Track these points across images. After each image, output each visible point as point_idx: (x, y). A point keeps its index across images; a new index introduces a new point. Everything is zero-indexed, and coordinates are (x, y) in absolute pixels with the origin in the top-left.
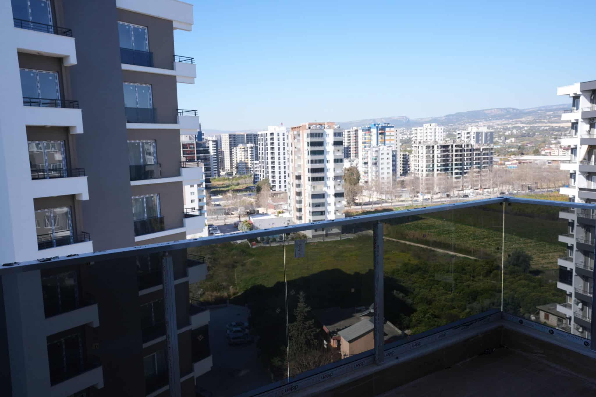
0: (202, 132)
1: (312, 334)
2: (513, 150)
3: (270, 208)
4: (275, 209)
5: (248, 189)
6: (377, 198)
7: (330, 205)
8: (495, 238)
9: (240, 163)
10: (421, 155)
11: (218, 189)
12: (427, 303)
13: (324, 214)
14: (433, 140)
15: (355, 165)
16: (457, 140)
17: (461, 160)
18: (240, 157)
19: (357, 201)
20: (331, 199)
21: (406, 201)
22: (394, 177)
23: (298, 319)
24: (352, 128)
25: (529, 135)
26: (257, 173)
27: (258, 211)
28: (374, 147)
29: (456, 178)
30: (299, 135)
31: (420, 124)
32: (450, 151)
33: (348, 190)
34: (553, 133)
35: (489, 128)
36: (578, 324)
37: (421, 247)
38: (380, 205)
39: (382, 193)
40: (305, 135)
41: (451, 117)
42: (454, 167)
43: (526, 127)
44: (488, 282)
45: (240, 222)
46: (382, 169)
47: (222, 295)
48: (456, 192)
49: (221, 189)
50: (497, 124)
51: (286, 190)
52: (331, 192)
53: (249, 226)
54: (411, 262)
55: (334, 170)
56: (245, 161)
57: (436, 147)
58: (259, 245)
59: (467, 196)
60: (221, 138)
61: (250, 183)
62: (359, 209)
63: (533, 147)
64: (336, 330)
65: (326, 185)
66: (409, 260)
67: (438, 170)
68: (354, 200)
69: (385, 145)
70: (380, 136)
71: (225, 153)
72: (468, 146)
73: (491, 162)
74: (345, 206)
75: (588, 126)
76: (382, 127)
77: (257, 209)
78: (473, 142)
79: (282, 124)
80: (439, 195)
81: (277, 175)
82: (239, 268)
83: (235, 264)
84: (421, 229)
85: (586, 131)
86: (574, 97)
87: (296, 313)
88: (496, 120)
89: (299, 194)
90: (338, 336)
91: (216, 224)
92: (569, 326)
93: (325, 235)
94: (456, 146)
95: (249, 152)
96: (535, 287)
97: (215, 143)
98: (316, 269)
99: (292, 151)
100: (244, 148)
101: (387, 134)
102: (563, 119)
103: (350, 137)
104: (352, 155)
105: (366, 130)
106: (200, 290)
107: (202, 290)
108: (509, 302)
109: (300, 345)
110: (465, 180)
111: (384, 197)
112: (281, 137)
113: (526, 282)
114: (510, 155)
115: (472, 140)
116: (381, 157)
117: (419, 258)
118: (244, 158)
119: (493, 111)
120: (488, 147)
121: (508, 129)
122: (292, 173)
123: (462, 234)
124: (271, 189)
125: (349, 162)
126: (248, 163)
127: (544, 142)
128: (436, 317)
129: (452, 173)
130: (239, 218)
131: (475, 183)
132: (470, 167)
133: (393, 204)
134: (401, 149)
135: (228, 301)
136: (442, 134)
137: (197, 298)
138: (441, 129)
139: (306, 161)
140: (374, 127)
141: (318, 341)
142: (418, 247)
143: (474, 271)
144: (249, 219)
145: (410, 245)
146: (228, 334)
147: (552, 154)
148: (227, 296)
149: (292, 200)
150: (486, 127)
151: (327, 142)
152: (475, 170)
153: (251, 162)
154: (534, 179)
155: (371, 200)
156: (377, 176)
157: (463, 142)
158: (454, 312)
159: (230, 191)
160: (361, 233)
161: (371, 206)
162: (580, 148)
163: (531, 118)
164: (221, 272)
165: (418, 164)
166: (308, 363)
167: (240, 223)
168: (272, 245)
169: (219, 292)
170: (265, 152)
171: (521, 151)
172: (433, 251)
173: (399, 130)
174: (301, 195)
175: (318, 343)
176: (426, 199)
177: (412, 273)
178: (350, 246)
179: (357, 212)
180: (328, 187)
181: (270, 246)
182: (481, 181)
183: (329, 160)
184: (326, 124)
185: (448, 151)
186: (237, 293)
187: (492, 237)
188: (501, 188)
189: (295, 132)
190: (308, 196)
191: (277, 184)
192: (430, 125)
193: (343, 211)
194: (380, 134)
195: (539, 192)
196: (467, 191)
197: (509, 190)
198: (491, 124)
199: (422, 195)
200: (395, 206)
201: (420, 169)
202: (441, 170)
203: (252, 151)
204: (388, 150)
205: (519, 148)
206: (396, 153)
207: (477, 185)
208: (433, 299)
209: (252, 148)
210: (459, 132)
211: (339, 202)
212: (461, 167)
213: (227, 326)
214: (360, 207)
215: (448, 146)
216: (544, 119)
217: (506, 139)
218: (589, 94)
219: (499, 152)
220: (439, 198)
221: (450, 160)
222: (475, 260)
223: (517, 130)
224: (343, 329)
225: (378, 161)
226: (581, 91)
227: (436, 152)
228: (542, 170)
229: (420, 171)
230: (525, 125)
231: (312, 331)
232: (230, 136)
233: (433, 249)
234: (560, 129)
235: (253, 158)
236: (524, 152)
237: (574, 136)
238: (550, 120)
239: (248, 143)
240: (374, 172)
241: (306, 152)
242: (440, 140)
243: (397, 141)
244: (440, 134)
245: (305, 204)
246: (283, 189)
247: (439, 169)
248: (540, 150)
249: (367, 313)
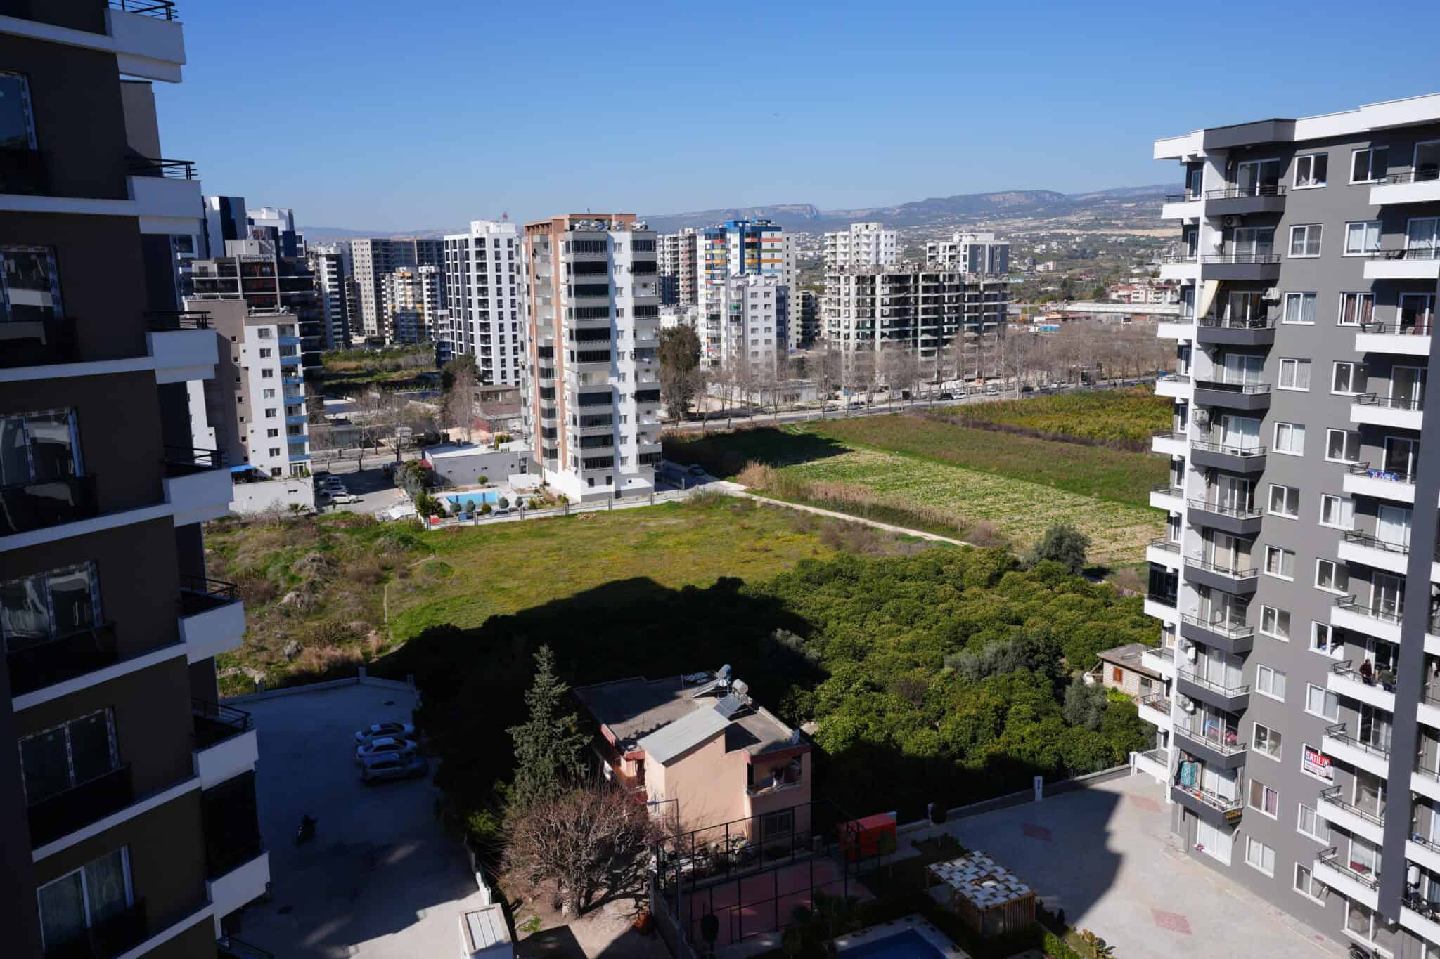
0: (297, 234)
1: (572, 751)
2: (1050, 288)
3: (478, 427)
4: (490, 431)
5: (422, 381)
6: (742, 402)
7: (625, 422)
8: (1010, 496)
9: (401, 314)
10: (844, 298)
11: (345, 380)
12: (854, 656)
13: (612, 444)
14: (873, 262)
15: (690, 322)
16: (928, 263)
17: (935, 311)
18: (403, 299)
19: (693, 410)
20: (628, 407)
21: (810, 408)
22: (782, 352)
23: (535, 715)
24: (683, 231)
25: (1083, 255)
26: (446, 339)
27: (447, 436)
28: (733, 278)
29: (925, 354)
30: (546, 245)
31: (843, 222)
32: (912, 290)
33: (671, 382)
34: (1134, 251)
35: (997, 237)
36: (1186, 696)
37: (844, 521)
38: (748, 419)
39: (752, 390)
40: (561, 245)
41: (915, 209)
42: (920, 328)
43: (1077, 235)
44: (992, 601)
45: (399, 463)
46: (753, 330)
47: (346, 655)
48: (924, 388)
49: (352, 380)
50: (1019, 226)
51: (517, 383)
52: (628, 387)
53: (423, 475)
54: (819, 558)
55: (635, 335)
56: (414, 308)
57: (878, 279)
58: (447, 523)
59: (948, 396)
60: (351, 250)
61: (428, 366)
62: (698, 428)
63: (1092, 281)
64: (633, 736)
65: (614, 372)
66: (816, 552)
67: (883, 335)
68: (685, 407)
69: (760, 273)
70: (748, 251)
71: (362, 288)
72: (951, 277)
73: (1004, 317)
74: (663, 423)
75: (1219, 234)
76: (752, 228)
77: (445, 431)
78: (962, 268)
79: (505, 216)
80: (885, 395)
81: (495, 345)
82: (395, 582)
83: (385, 573)
84: (843, 475)
85: (1215, 247)
86: (1188, 164)
87: (531, 699)
88: (1015, 217)
89: (548, 393)
90: (637, 749)
91: (335, 469)
92: (1166, 698)
93: (613, 495)
94: (925, 277)
95: (425, 287)
96: (1094, 609)
97: (335, 263)
98: (592, 578)
99: (528, 286)
100: (411, 277)
101: (765, 245)
102: (1164, 217)
103: (676, 253)
104: (681, 296)
105: (716, 236)
106: (289, 643)
107: (294, 643)
108: (1038, 648)
109: (541, 779)
110: (944, 357)
111: (757, 399)
112: (504, 250)
113: (1077, 597)
114: (1045, 302)
115: (962, 263)
116: (750, 301)
117: (839, 546)
118: (414, 302)
119: (1007, 196)
120: (996, 281)
121: (1041, 240)
122: (530, 340)
123: (938, 487)
124: (481, 380)
125: (675, 313)
126: (423, 315)
127: (1116, 271)
128: (874, 688)
129: (915, 342)
130: (398, 454)
131: (967, 367)
132: (956, 329)
133: (780, 416)
134: (801, 284)
135: (362, 670)
136: (893, 249)
137: (281, 664)
138: (892, 236)
139: (564, 310)
140: (732, 228)
141: (586, 767)
142: (836, 519)
143: (961, 573)
144: (424, 457)
145: (818, 516)
146: (360, 756)
147: (1132, 300)
148: (360, 656)
149: (531, 409)
150: (992, 235)
151: (616, 263)
152: (966, 335)
153: (431, 312)
154: (1094, 358)
155: (727, 407)
156: (741, 349)
157: (940, 268)
158: (918, 674)
159: (374, 386)
160: (701, 487)
161: (725, 422)
162: (1202, 287)
163: (1088, 216)
164: (347, 594)
165: (837, 319)
166: (563, 823)
167: (398, 468)
168: (481, 522)
169: (339, 647)
170: (463, 287)
171: (1068, 292)
172: (872, 529)
173: (792, 237)
174: (554, 397)
175: (586, 773)
176: (856, 404)
177: (820, 584)
178: (674, 522)
179: (693, 436)
180: (622, 377)
181: (477, 526)
182: (981, 360)
183: (622, 310)
184: (613, 217)
185: (907, 289)
186: (389, 647)
187: (1004, 493)
188: (1023, 378)
189: (537, 238)
190: (569, 398)
191: (496, 368)
192: (867, 227)
193: (658, 435)
194: (750, 245)
195: (1106, 386)
196: (949, 385)
197: (1042, 381)
198: (1004, 227)
199: (846, 394)
200: (783, 420)
201: (843, 331)
202: (891, 335)
203: (432, 284)
204: (767, 285)
205: (1064, 284)
206: (786, 292)
207: (972, 371)
208: (869, 644)
209: (431, 276)
210: (930, 245)
211: (649, 412)
212: (936, 327)
213: (359, 734)
214: (699, 424)
215: (907, 278)
216: (1117, 219)
217: (1035, 263)
218: (1223, 158)
219: (1021, 293)
220: (886, 401)
221: (912, 312)
222: (967, 549)
223: (1059, 243)
224: (652, 731)
225: (743, 312)
226: (1205, 150)
227: (878, 291)
228: (1113, 336)
229: (842, 336)
230: (1075, 232)
231: (573, 743)
232: (375, 244)
233: (870, 523)
234: (1152, 243)
235: (436, 302)
236: (1074, 294)
237: (1188, 258)
238: (1129, 222)
239: (421, 263)
240: (733, 340)
241: (564, 288)
242: (889, 262)
243: (788, 264)
244: (890, 249)
245: (563, 418)
246: (511, 381)
247: (886, 331)
248: (1108, 290)
249: (710, 687)
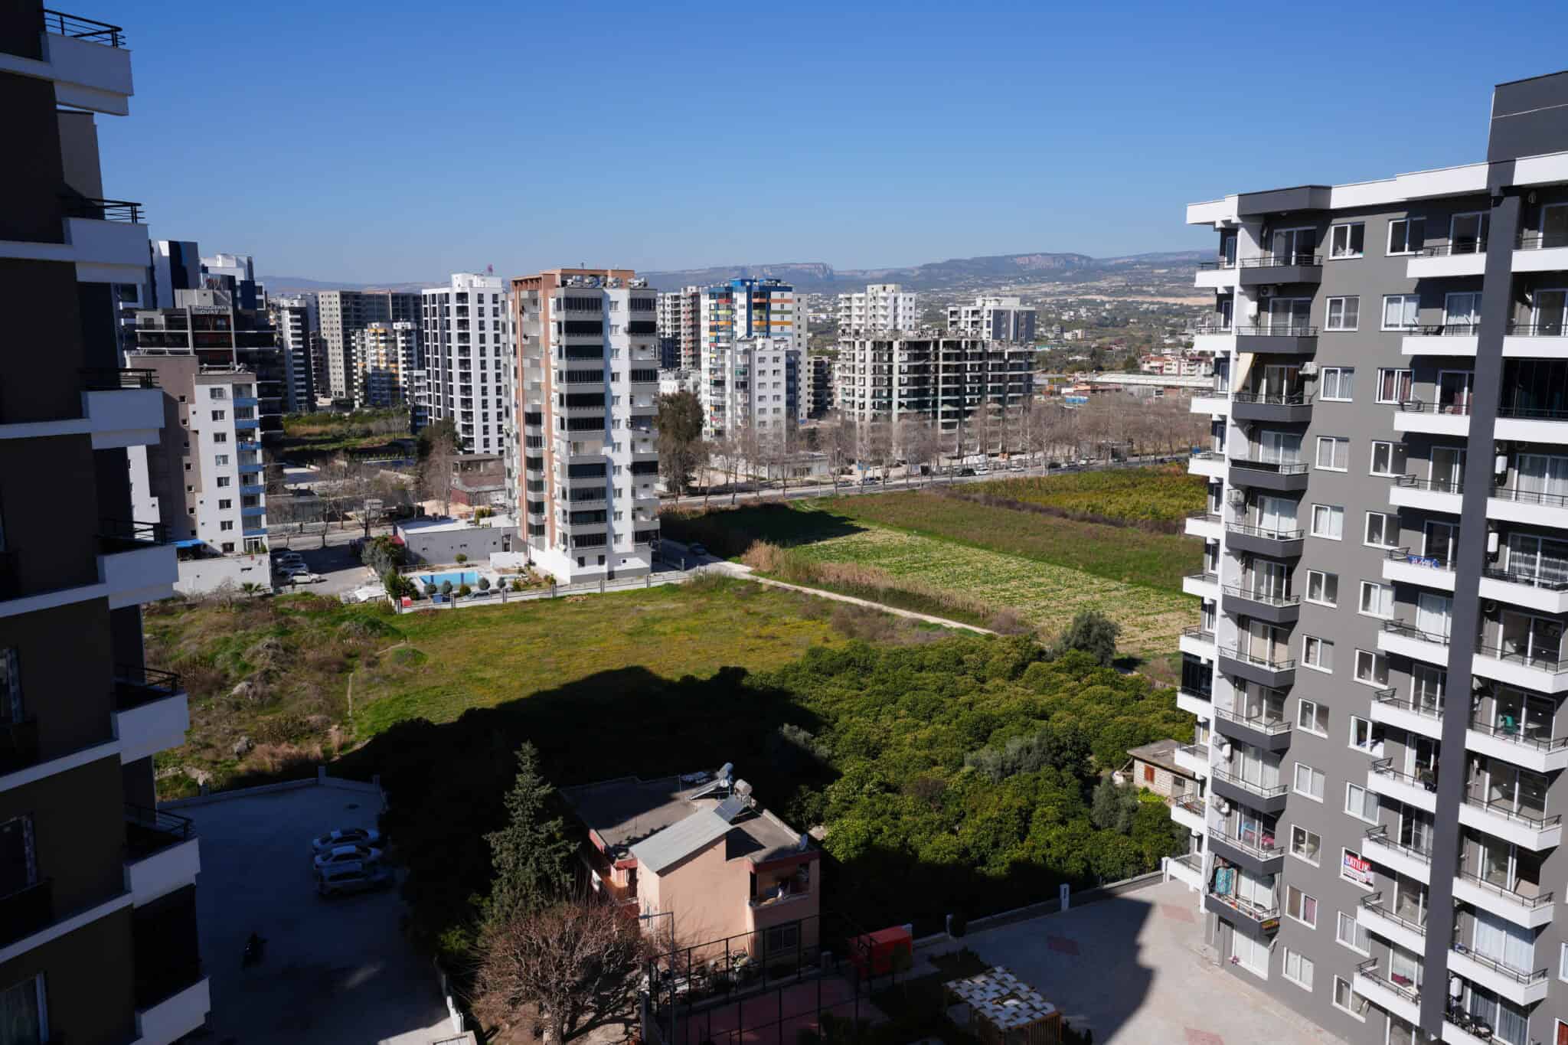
0: (257, 284)
1: (557, 860)
2: (1079, 358)
3: (457, 500)
4: (470, 505)
5: (395, 448)
6: (747, 476)
7: (620, 496)
8: (1035, 580)
9: (373, 374)
10: (859, 365)
11: (308, 447)
12: (867, 754)
13: (605, 520)
14: (891, 327)
15: (692, 389)
16: (949, 329)
17: (957, 380)
18: (375, 358)
19: (695, 484)
20: (623, 480)
21: (822, 484)
22: (792, 422)
23: (515, 820)
24: (686, 290)
25: (1114, 323)
26: (423, 403)
27: (422, 509)
28: (739, 341)
29: (945, 426)
30: (535, 302)
31: (860, 285)
32: (932, 357)
33: (670, 452)
34: (1167, 320)
35: (1023, 302)
36: (1221, 796)
37: (858, 606)
38: (754, 495)
39: (759, 463)
40: (552, 302)
41: (936, 271)
42: (940, 398)
43: (1109, 302)
44: (1016, 693)
45: (367, 539)
46: (761, 398)
47: (304, 752)
48: (945, 463)
49: (317, 447)
50: (1046, 291)
51: (501, 452)
52: (623, 458)
53: (392, 552)
54: (830, 646)
55: (631, 402)
56: (387, 368)
57: (896, 345)
58: (419, 606)
59: (969, 472)
60: (317, 303)
61: (401, 432)
62: (700, 504)
63: (1123, 351)
64: (625, 842)
65: (608, 441)
66: (826, 640)
67: (901, 405)
68: (686, 480)
69: (768, 336)
70: (756, 313)
71: (330, 345)
72: (974, 344)
73: (1029, 388)
74: (662, 497)
75: (1255, 304)
76: (761, 287)
77: (419, 504)
78: (986, 334)
79: (490, 270)
80: (902, 470)
81: (477, 410)
82: (361, 672)
83: (349, 662)
84: (857, 556)
85: (1250, 317)
86: (1222, 230)
87: (511, 802)
88: (1042, 282)
89: (535, 464)
90: (629, 857)
91: (295, 545)
92: (1200, 799)
93: (606, 577)
94: (945, 344)
95: (400, 345)
96: (1124, 702)
97: (299, 316)
98: (582, 667)
99: (515, 346)
100: (385, 334)
101: (775, 306)
102: (1197, 284)
103: (678, 312)
104: (683, 360)
105: (721, 296)
106: (239, 740)
107: (244, 739)
108: (1065, 744)
109: (521, 890)
110: (967, 430)
111: (764, 473)
112: (488, 306)
113: (1107, 689)
114: (1073, 372)
115: (985, 329)
116: (758, 367)
117: (851, 634)
118: (387, 361)
119: (1034, 259)
120: (1021, 349)
121: (1069, 306)
122: (516, 406)
123: (958, 570)
124: (461, 448)
125: (676, 378)
126: (397, 375)
127: (1148, 340)
128: (889, 788)
129: (935, 413)
130: (366, 529)
131: (991, 440)
132: (979, 399)
133: (789, 491)
134: (812, 349)
135: (322, 769)
136: (912, 313)
137: (229, 763)
138: (911, 299)
139: (554, 373)
140: (739, 287)
141: (572, 877)
142: (848, 604)
143: (984, 663)
144: (395, 532)
145: (829, 601)
146: (317, 866)
147: (1165, 371)
148: (321, 755)
149: (516, 481)
150: (1018, 299)
151: (612, 323)
152: (989, 406)
153: (406, 372)
154: (1125, 432)
155: (732, 480)
156: (748, 418)
157: (962, 334)
158: (937, 773)
159: (341, 452)
160: (703, 568)
161: (730, 497)
162: (1237, 360)
163: (1119, 281)
164: (305, 684)
165: (852, 387)
166: (545, 940)
167: (367, 544)
168: (458, 606)
169: (296, 743)
170: (443, 346)
171: (1098, 362)
172: (887, 614)
173: (804, 298)
174: (542, 468)
175: (572, 883)
176: (871, 479)
177: (831, 675)
178: (673, 606)
179: (695, 512)
180: (617, 447)
181: (454, 609)
182: (1005, 434)
183: (618, 374)
184: (609, 273)
185: (927, 356)
186: (353, 743)
187: (1029, 577)
188: (1050, 453)
189: (525, 294)
190: (558, 469)
191: (477, 435)
192: (884, 289)
193: (656, 511)
194: (758, 306)
195: (1137, 463)
196: (972, 460)
197: (1069, 457)
198: (1029, 292)
199: (860, 468)
200: (792, 495)
201: (858, 400)
202: (909, 405)
203: (407, 342)
204: (776, 349)
205: (1093, 353)
206: (797, 358)
207: (995, 445)
208: (884, 741)
209: (406, 333)
210: (953, 309)
211: (646, 486)
212: (957, 398)
213: (316, 842)
214: (702, 499)
215: (926, 344)
216: (1149, 286)
217: (1062, 331)
218: (1258, 224)
219: (1046, 363)
220: (904, 477)
221: (932, 381)
222: (990, 638)
223: (1088, 310)
224: (646, 837)
225: (750, 378)
226: (1240, 216)
227: (896, 358)
228: (1144, 410)
229: (856, 405)
230: (1105, 299)
231: (557, 851)
232: (344, 296)
233: (885, 609)
234: (1184, 312)
235: (411, 362)
236: (1103, 364)
237: (1222, 329)
238: (1161, 289)
239: (396, 319)
240: (739, 408)
241: (554, 349)
242: (907, 327)
243: (799, 327)
244: (908, 313)
245: (552, 491)
246: (494, 449)
247: (904, 401)
248: (1139, 361)
249: (710, 788)
